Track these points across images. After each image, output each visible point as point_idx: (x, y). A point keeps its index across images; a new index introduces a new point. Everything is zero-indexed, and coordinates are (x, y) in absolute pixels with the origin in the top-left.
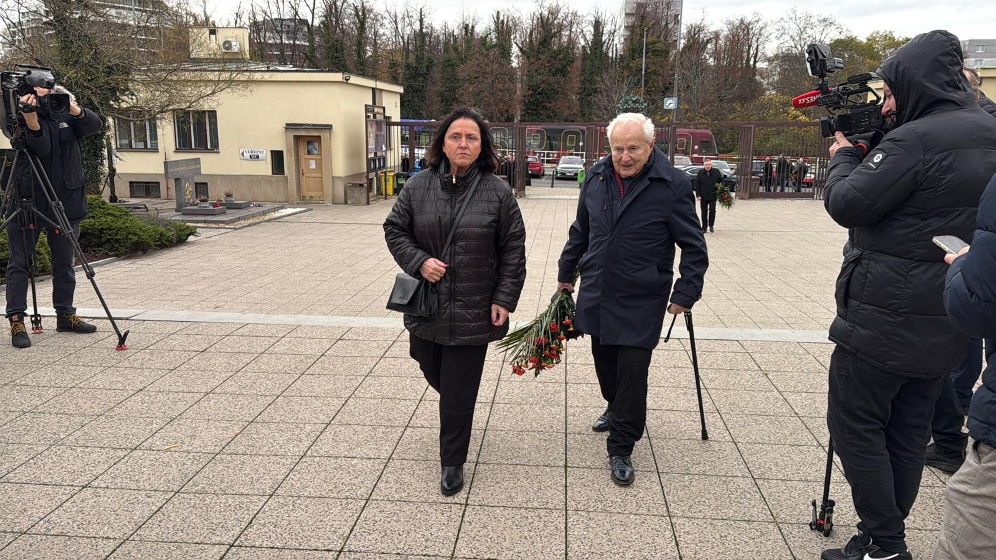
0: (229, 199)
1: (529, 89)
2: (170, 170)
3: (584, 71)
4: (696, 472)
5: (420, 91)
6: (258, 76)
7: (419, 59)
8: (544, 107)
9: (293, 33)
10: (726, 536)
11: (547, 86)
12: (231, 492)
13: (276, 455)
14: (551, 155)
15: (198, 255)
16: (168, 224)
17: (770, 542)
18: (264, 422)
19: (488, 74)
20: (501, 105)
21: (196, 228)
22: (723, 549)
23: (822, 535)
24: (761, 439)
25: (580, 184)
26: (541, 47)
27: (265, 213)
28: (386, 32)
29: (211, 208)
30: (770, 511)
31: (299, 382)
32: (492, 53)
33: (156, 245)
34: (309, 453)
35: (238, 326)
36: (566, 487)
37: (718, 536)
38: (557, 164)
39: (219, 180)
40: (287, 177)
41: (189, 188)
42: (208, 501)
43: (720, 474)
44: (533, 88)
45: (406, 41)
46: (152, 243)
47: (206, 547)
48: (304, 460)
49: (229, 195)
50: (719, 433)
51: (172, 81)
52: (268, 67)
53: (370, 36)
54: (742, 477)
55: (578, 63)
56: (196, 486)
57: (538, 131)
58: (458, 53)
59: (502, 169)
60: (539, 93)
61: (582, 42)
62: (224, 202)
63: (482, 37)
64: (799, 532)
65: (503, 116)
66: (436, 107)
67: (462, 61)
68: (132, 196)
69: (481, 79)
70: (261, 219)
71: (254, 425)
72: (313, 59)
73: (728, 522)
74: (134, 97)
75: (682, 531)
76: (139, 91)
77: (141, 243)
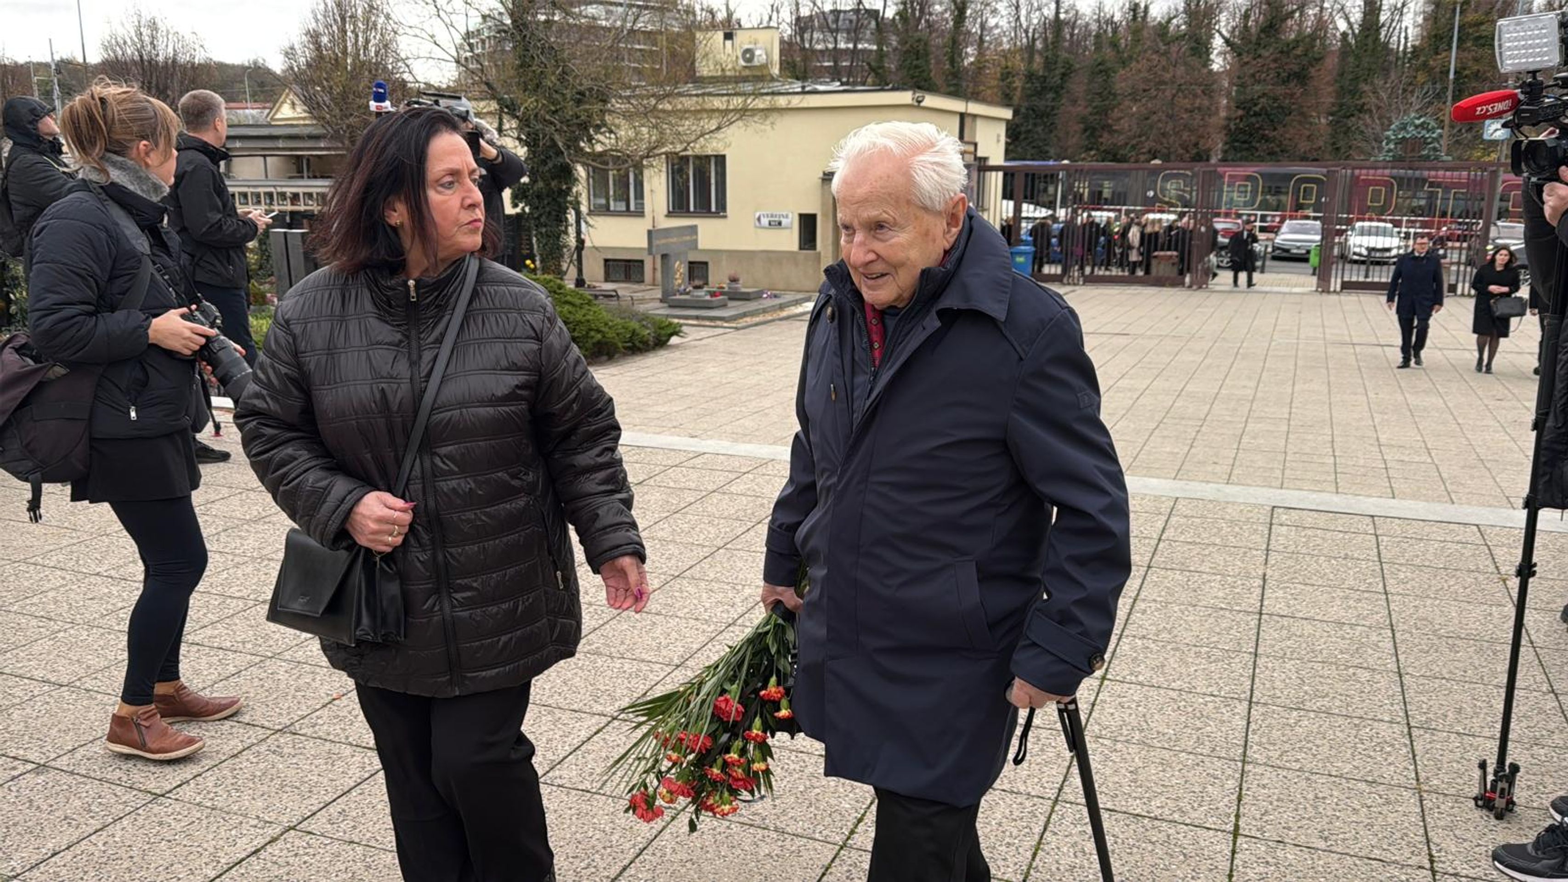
0: (734, 285)
1: (1237, 107)
2: (656, 242)
3: (1342, 74)
4: (1315, 708)
5: (1048, 116)
6: (782, 101)
7: (1049, 64)
8: (1263, 135)
9: (855, 32)
10: (1324, 798)
11: (1270, 102)
12: (630, 656)
13: (697, 619)
14: (1269, 219)
15: (680, 364)
16: (644, 318)
17: (1395, 814)
18: (693, 578)
19: (1165, 83)
20: (1185, 135)
21: (681, 325)
22: (1313, 814)
23: (1492, 816)
24: (1450, 672)
25: (1315, 269)
26: (1263, 36)
27: (781, 307)
28: (1001, 24)
29: (708, 298)
30: (1417, 773)
31: (752, 533)
32: (1174, 48)
33: (625, 348)
34: (740, 621)
35: (691, 455)
36: (1093, 705)
37: (1311, 796)
38: (1276, 233)
39: (724, 257)
40: (819, 253)
41: (680, 269)
42: (600, 663)
43: (1354, 715)
44: (1244, 105)
45: (1030, 35)
46: (620, 345)
47: (583, 715)
48: (731, 629)
49: (734, 280)
50: (1379, 658)
51: (664, 111)
52: (803, 87)
53: (974, 30)
54: (1391, 722)
55: (1331, 62)
56: (590, 645)
57: (1248, 178)
58: (1118, 52)
59: (1170, 241)
60: (1256, 114)
61: (1342, 25)
62: (726, 289)
63: (1160, 23)
64: (1452, 808)
65: (1188, 151)
66: (1074, 140)
67: (1124, 63)
68: (607, 279)
69: (1153, 92)
70: (775, 316)
71: (679, 580)
72: (880, 71)
73: (1337, 779)
74: (613, 136)
75: (1256, 782)
76: (618, 127)
77: (606, 343)
